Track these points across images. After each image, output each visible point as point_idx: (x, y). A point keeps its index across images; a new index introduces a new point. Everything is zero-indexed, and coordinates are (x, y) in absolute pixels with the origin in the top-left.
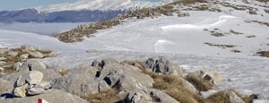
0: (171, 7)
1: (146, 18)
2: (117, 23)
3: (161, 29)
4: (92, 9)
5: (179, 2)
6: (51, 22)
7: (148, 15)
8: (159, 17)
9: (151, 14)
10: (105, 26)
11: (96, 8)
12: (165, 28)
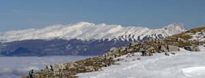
0: (189, 37)
1: (156, 55)
2: (109, 62)
3: (182, 73)
4: (68, 38)
5: (199, 30)
6: (11, 54)
7: (159, 50)
8: (177, 54)
9: (163, 48)
10: (91, 68)
11: (73, 37)
12: (188, 71)
